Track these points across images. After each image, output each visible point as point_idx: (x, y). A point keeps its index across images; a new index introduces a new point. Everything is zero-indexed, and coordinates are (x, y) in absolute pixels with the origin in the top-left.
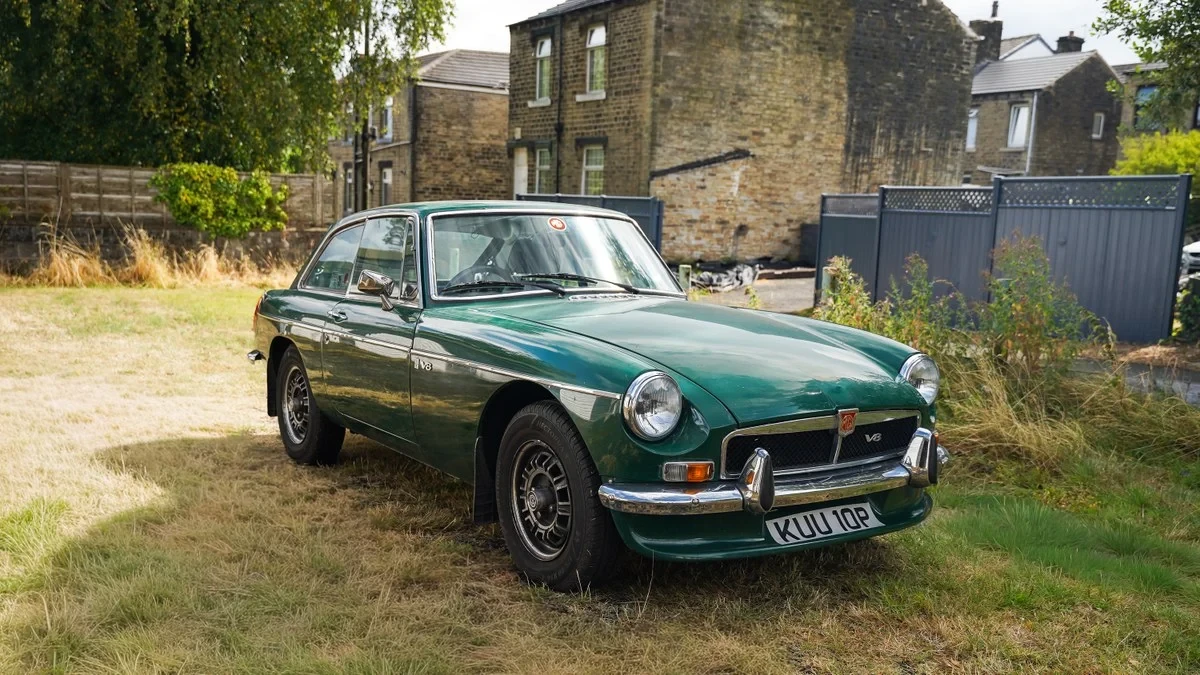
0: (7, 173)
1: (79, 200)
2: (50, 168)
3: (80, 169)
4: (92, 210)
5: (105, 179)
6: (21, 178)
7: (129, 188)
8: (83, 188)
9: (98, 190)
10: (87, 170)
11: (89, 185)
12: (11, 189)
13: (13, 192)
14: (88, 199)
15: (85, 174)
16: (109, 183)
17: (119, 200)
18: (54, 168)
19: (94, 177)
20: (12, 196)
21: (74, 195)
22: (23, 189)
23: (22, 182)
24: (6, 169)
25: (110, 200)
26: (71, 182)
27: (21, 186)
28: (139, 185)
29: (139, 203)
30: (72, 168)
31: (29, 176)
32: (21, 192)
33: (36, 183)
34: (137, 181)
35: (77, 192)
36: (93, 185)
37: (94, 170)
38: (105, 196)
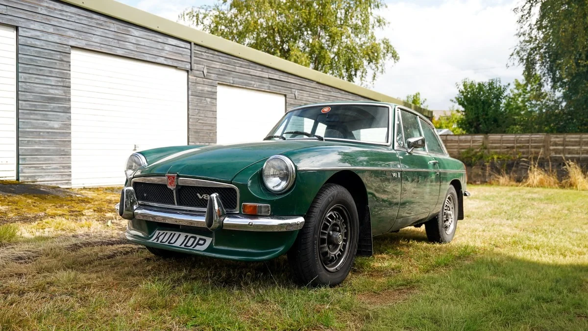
0: (523, 139)
1: (554, 150)
2: (541, 136)
3: (555, 136)
4: (560, 154)
5: (567, 140)
6: (528, 141)
7: (578, 143)
8: (556, 144)
9: (562, 145)
10: (558, 136)
11: (559, 143)
12: (523, 146)
13: (524, 147)
14: (558, 149)
15: (557, 138)
16: (569, 141)
17: (574, 149)
18: (543, 136)
19: (562, 139)
20: (523, 149)
21: (552, 148)
22: (529, 146)
23: (528, 143)
24: (522, 138)
25: (569, 149)
26: (551, 142)
27: (528, 144)
28: (585, 142)
29: (584, 150)
30: (551, 136)
31: (532, 140)
32: (528, 147)
33: (535, 143)
34: (584, 140)
35: (553, 146)
36: (561, 142)
37: (562, 136)
38: (567, 147)
